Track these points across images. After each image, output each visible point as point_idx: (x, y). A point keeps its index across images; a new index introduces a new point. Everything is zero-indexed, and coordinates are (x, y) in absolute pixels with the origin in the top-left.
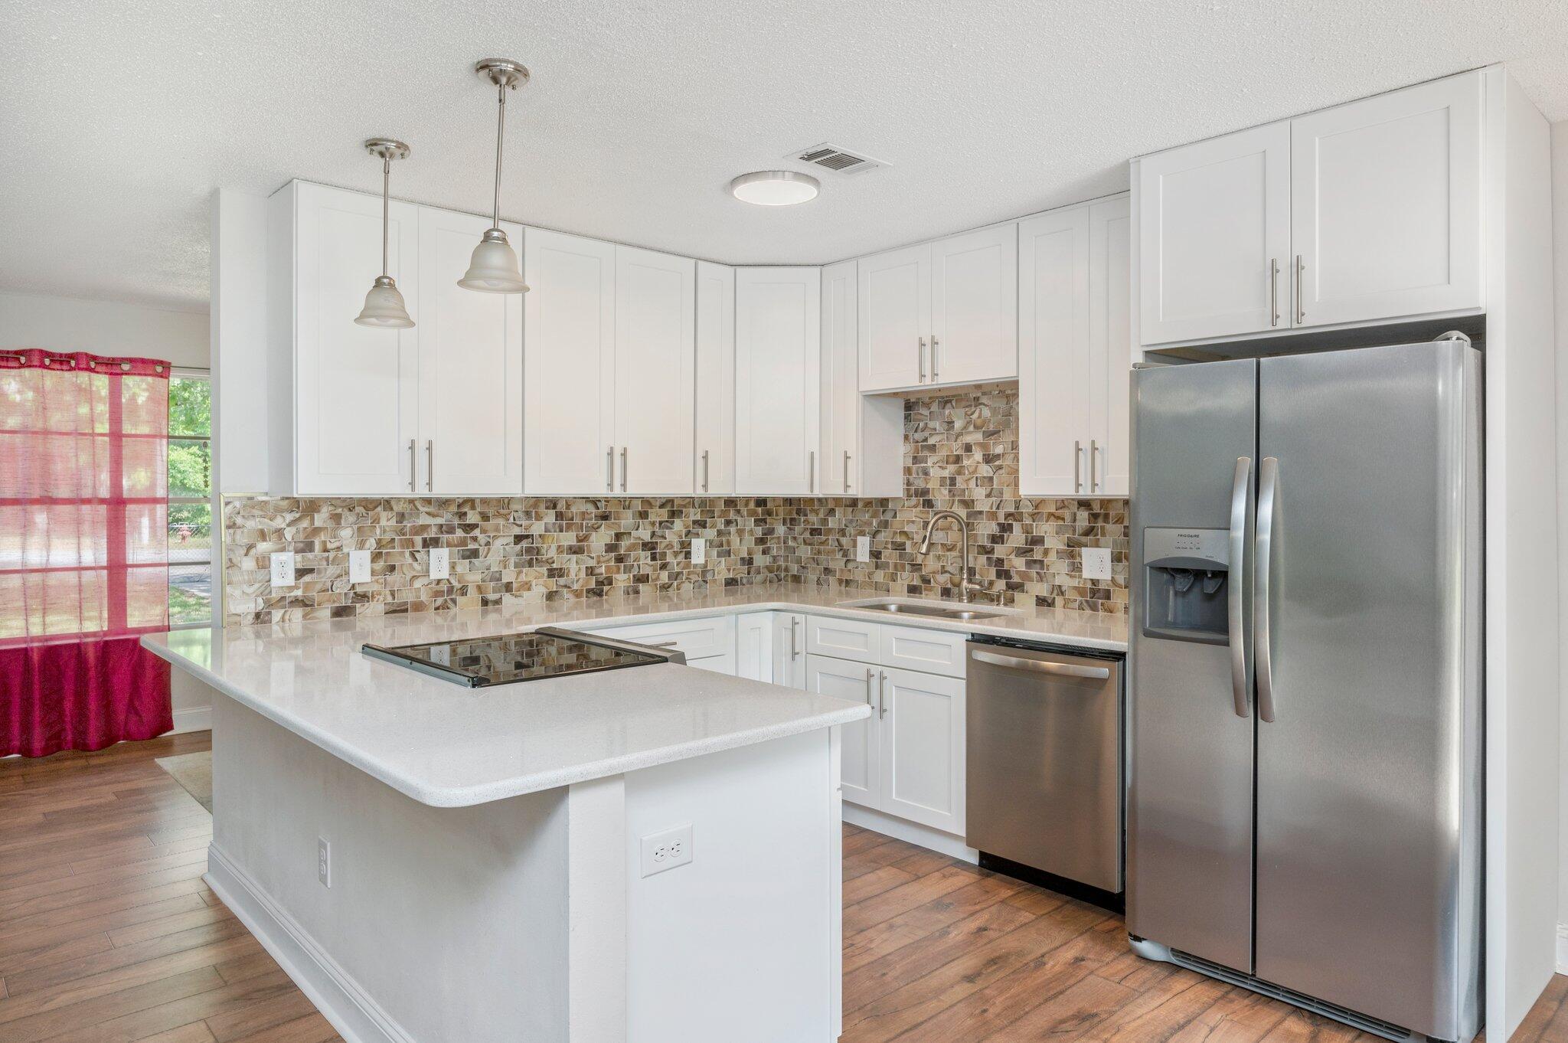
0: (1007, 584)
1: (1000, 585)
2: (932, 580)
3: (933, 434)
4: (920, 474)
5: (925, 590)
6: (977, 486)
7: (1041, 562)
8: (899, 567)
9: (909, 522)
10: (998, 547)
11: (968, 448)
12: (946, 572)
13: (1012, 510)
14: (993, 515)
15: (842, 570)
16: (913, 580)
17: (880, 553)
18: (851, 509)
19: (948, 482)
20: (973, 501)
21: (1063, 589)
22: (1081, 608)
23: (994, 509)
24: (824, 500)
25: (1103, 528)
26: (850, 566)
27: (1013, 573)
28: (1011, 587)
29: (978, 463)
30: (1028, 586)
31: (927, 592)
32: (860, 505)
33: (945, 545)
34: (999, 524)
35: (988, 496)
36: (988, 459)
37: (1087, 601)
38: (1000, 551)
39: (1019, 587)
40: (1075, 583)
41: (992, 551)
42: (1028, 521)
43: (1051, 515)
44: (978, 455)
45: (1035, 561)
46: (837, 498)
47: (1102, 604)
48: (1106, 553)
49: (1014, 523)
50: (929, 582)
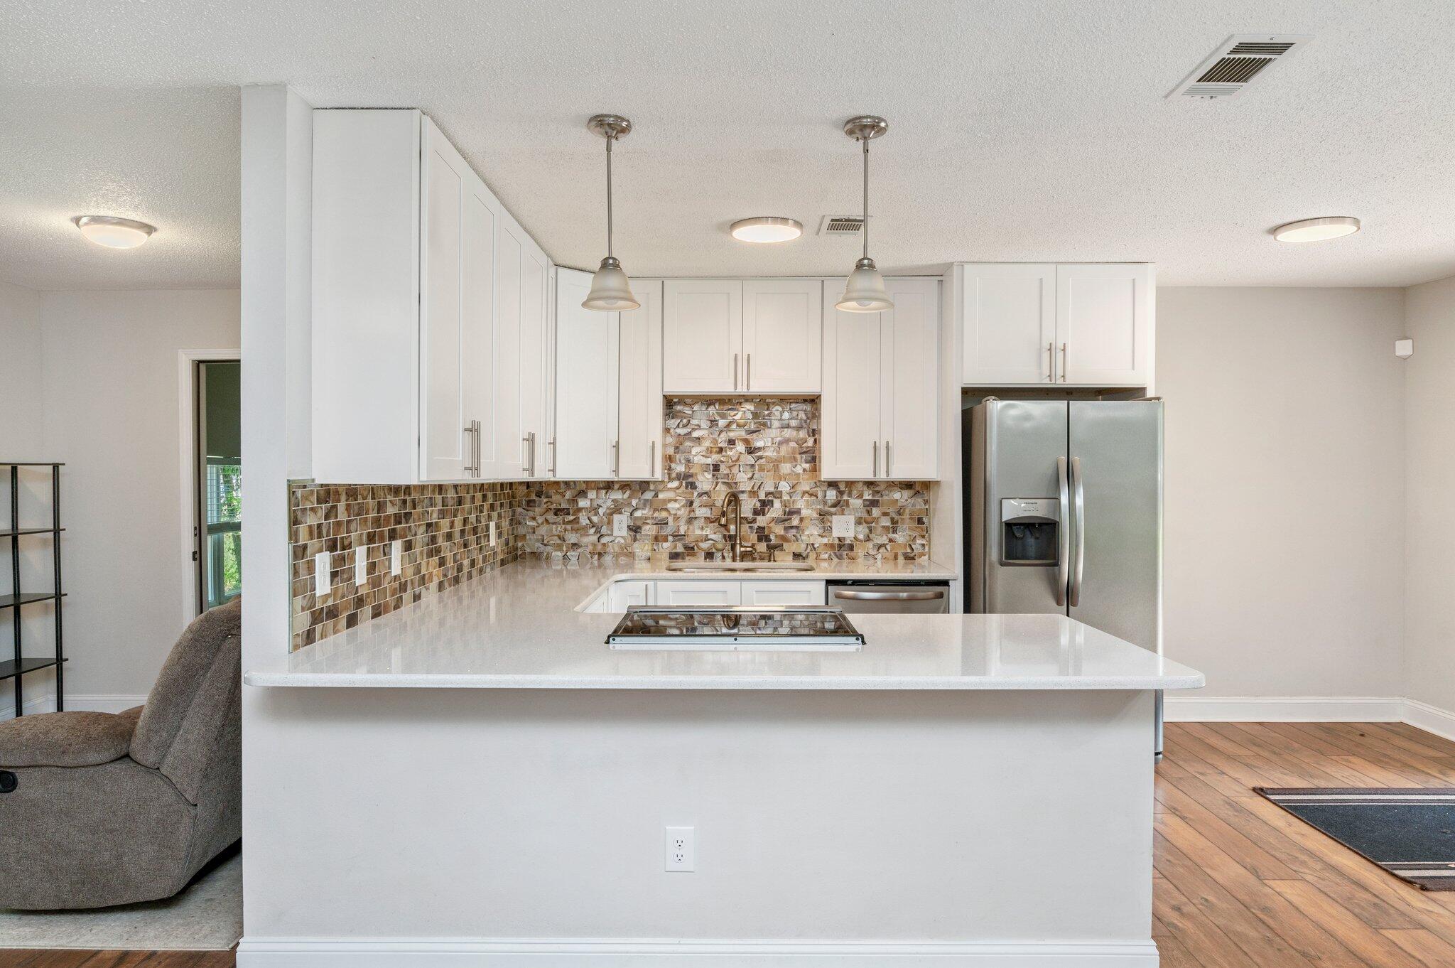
0: (767, 545)
1: (762, 547)
2: (695, 547)
3: (696, 429)
4: (683, 462)
5: (688, 555)
6: (740, 471)
7: (797, 527)
8: (660, 538)
9: (670, 501)
10: (759, 518)
11: (731, 442)
12: (709, 539)
13: (772, 489)
14: (753, 493)
15: (594, 545)
16: (675, 547)
17: (640, 528)
18: (604, 491)
19: (711, 468)
20: (736, 483)
21: (816, 546)
22: (830, 559)
23: (756, 489)
24: (572, 483)
25: (847, 501)
26: (604, 540)
27: (772, 537)
28: (771, 548)
29: (741, 453)
30: (785, 546)
31: (689, 557)
32: (616, 486)
33: (709, 518)
34: (760, 501)
35: (751, 478)
36: (751, 451)
37: (835, 553)
38: (761, 521)
39: (779, 547)
40: (825, 540)
41: (754, 521)
42: (786, 497)
43: (805, 492)
44: (740, 447)
45: (792, 527)
46: (587, 482)
47: (847, 554)
48: (852, 519)
49: (775, 500)
50: (693, 548)
